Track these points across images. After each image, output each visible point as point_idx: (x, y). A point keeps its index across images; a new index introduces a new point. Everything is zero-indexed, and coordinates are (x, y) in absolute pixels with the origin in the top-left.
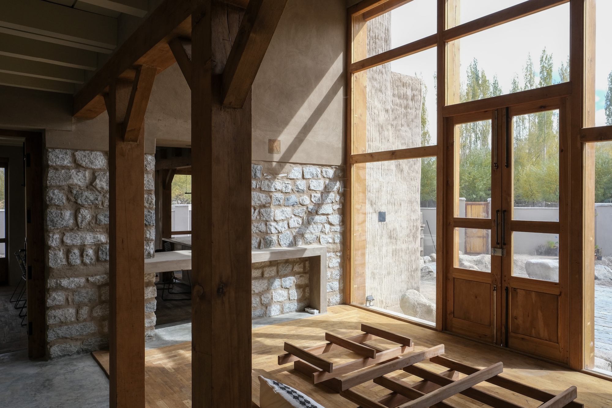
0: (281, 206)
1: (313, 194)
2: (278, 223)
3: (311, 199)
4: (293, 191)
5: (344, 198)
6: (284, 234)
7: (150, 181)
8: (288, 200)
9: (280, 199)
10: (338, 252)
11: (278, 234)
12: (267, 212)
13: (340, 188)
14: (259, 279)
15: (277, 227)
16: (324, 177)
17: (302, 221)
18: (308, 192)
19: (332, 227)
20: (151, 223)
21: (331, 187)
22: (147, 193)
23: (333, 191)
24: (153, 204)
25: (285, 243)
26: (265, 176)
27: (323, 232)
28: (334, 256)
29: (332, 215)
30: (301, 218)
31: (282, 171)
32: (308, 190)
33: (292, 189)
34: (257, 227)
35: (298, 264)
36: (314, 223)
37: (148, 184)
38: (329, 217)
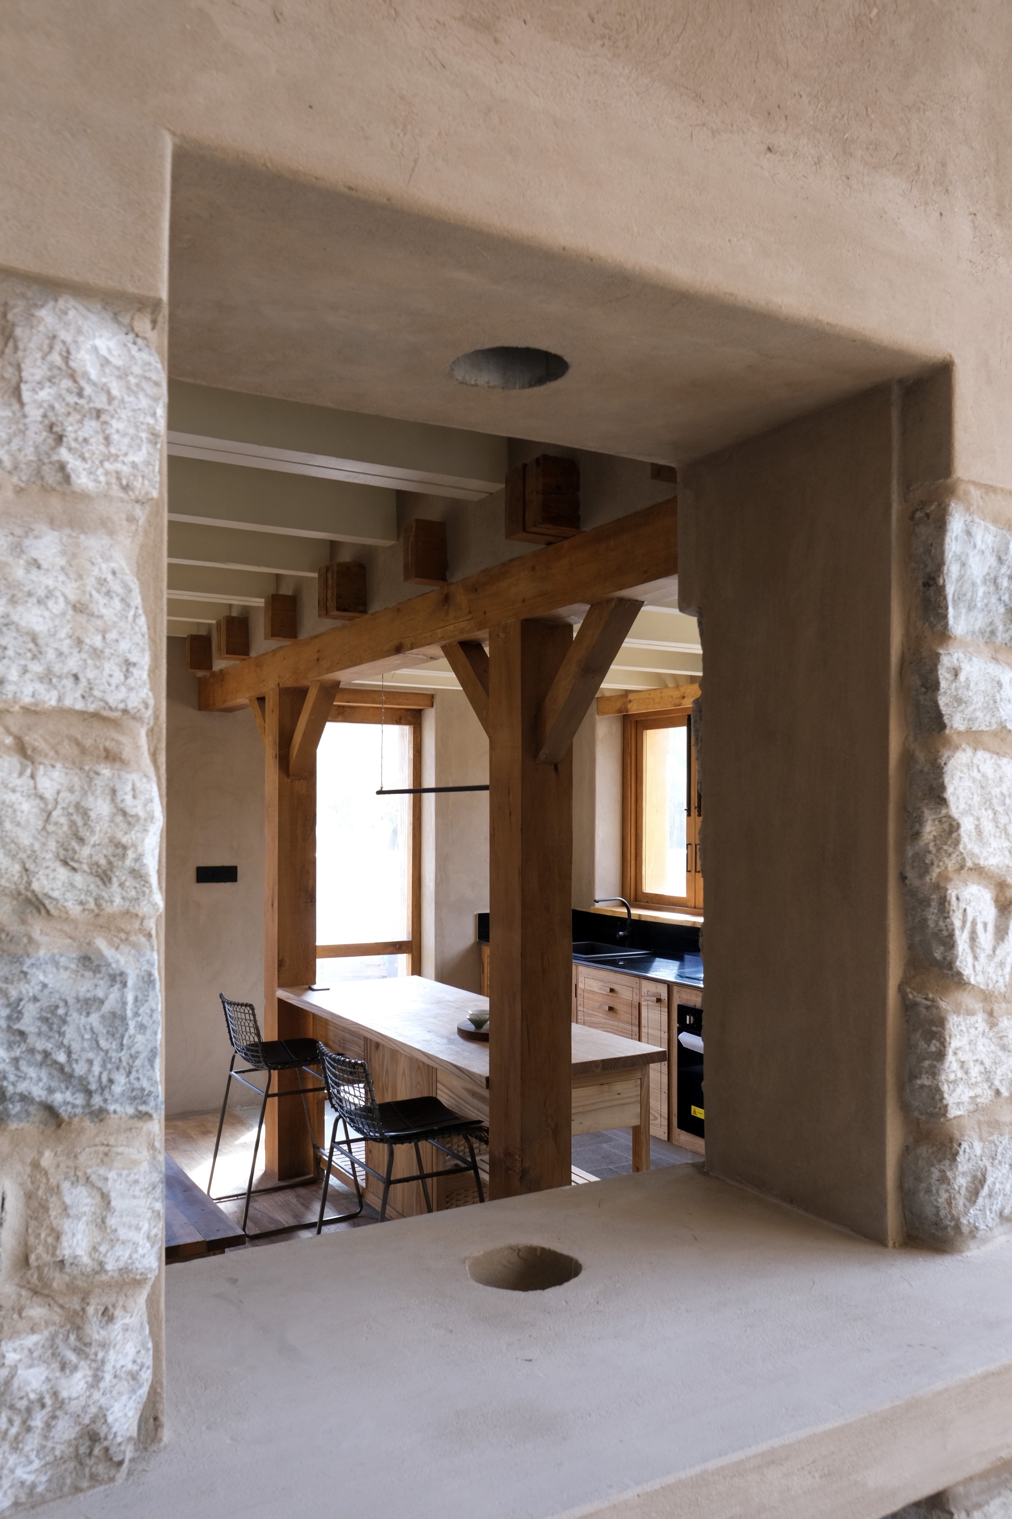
7: (109, 610)
20: (117, 1089)
22: (68, 749)
24: (138, 874)
37: (79, 642)
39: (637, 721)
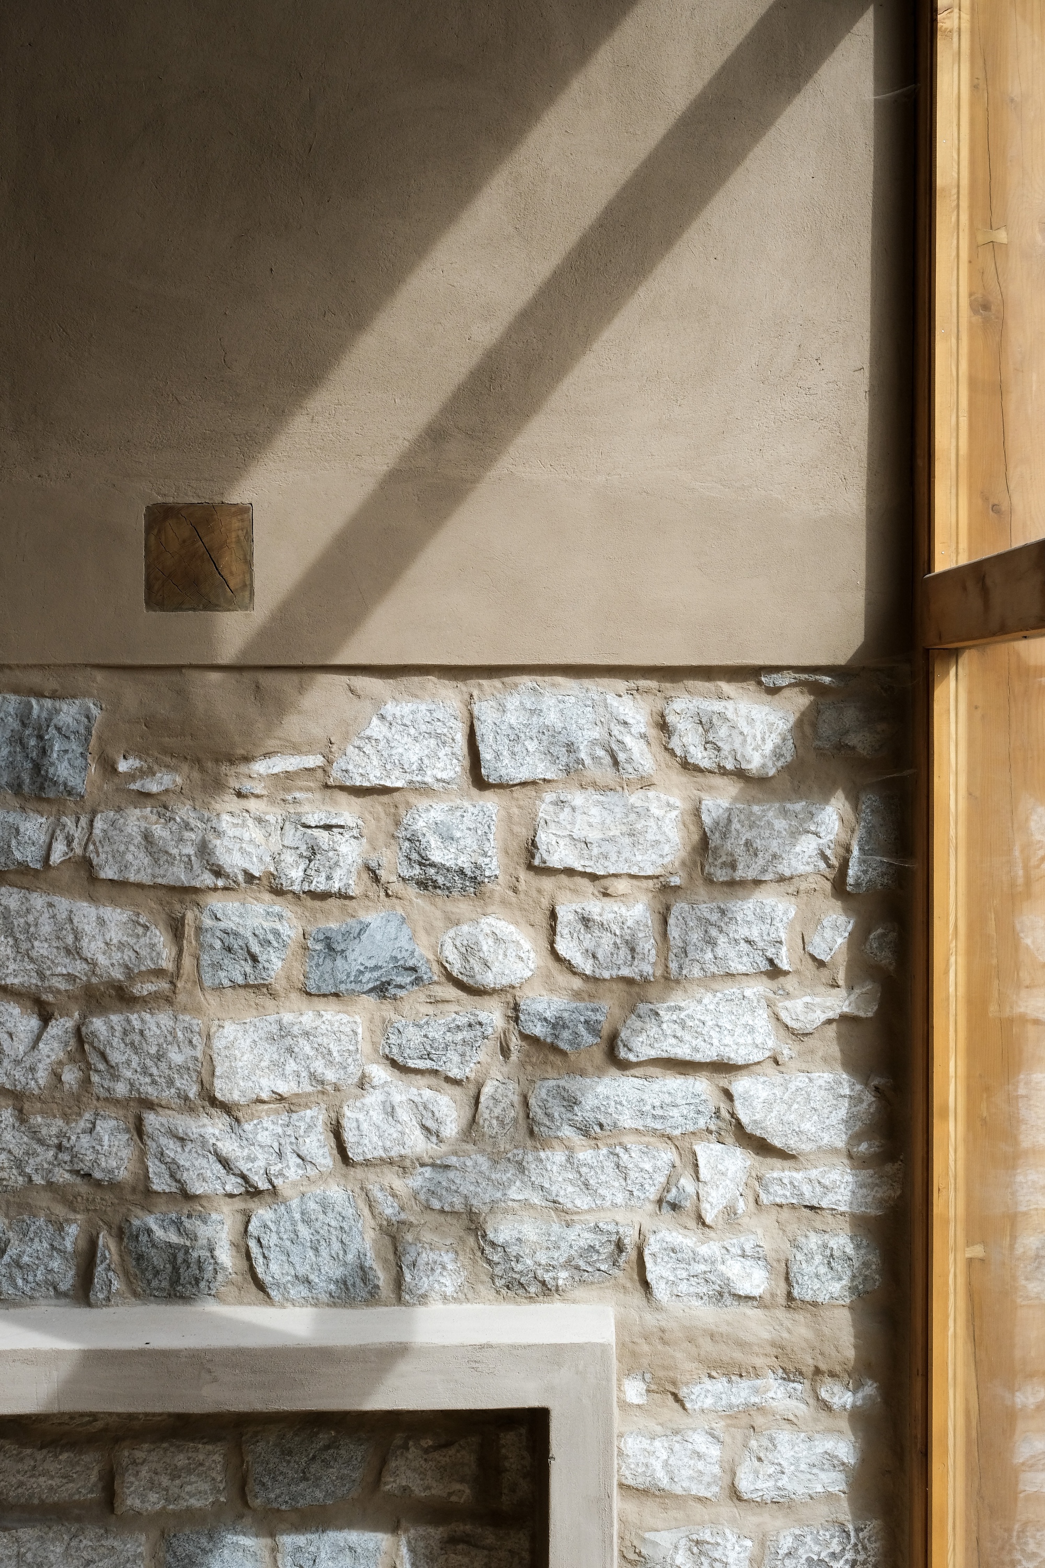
0: (273, 995)
1: (574, 906)
2: (237, 1120)
3: (552, 943)
4: (376, 879)
5: (892, 936)
6: (295, 1203)
8: (330, 948)
9: (251, 940)
10: (832, 1374)
11: (252, 1204)
12: (137, 1038)
13: (848, 850)
14: (79, 1519)
15: (228, 1147)
16: (686, 766)
17: (467, 1112)
18: (522, 886)
19: (776, 1170)
21: (748, 844)
23: (782, 879)
25: (302, 1271)
26: (131, 776)
27: (674, 1207)
28: (793, 1403)
29: (770, 1068)
30: (457, 1091)
31: (279, 733)
32: (523, 875)
33: (368, 868)
34: (60, 1147)
35: (428, 1442)
36: (585, 1131)
38: (740, 1085)
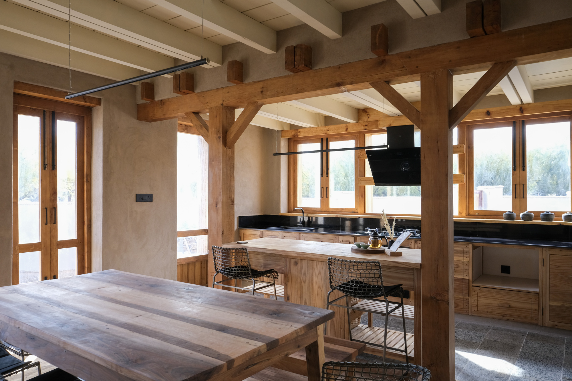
39: (294, 141)
